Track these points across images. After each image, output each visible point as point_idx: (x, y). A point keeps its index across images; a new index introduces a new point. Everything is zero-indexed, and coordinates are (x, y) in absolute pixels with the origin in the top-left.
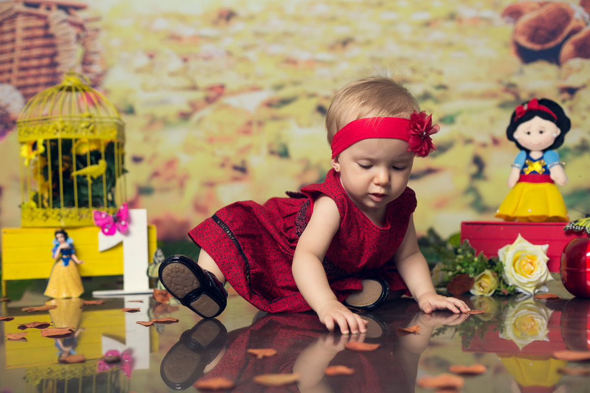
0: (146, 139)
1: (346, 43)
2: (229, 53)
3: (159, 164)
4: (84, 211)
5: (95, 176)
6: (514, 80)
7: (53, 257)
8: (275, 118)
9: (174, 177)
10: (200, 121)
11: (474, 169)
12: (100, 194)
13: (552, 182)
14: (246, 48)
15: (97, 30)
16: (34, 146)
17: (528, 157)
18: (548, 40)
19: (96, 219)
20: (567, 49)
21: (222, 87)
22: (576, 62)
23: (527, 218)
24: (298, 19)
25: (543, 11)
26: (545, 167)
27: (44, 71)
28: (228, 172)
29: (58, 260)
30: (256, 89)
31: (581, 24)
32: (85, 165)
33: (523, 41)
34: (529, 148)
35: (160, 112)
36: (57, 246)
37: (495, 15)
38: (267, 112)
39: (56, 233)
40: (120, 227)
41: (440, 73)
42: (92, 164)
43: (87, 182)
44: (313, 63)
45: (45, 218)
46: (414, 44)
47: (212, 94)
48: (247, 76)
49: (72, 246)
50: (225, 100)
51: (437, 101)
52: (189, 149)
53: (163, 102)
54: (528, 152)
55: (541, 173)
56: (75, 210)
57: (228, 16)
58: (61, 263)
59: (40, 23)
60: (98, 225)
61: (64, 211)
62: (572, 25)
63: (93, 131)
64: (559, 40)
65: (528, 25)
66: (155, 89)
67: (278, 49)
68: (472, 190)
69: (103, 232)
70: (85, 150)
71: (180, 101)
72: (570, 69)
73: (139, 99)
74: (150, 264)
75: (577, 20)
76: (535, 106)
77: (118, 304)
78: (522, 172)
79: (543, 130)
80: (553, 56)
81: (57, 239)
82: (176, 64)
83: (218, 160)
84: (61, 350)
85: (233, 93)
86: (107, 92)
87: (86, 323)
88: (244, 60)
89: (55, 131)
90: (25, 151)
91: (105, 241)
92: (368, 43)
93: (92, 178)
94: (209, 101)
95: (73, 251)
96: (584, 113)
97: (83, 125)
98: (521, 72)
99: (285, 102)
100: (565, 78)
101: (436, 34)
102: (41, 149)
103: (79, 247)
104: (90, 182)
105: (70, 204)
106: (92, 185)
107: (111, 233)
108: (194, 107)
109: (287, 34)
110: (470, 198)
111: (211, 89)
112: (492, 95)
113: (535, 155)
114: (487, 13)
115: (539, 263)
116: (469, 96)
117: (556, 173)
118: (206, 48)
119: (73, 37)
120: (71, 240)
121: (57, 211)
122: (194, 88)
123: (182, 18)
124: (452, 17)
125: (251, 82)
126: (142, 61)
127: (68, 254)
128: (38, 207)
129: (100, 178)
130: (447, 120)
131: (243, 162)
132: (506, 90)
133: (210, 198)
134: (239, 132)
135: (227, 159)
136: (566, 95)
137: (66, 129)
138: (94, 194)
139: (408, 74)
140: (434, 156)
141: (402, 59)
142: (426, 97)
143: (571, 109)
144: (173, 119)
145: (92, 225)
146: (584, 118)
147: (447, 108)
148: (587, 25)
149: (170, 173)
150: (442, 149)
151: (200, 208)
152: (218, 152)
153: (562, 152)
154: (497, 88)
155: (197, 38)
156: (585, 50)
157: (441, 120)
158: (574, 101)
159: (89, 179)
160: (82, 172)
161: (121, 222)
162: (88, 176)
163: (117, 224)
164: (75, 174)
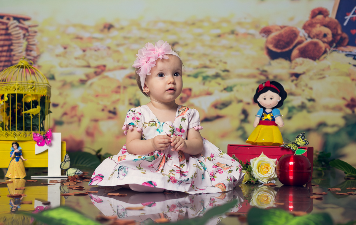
0: (60, 94)
1: (174, 44)
2: (109, 48)
3: (67, 108)
4: (28, 132)
5: (34, 115)
6: (266, 68)
7: (11, 157)
8: (133, 85)
9: (75, 115)
10: (91, 84)
11: (242, 117)
12: (37, 124)
13: (276, 125)
14: (118, 45)
15: (36, 32)
16: (2, 97)
17: (264, 112)
18: (285, 47)
19: (34, 137)
20: (295, 52)
21: (105, 66)
22: (300, 60)
23: (262, 143)
24: (148, 30)
25: (282, 31)
26: (272, 117)
27: (4, 54)
28: (106, 114)
29: (13, 158)
30: (123, 68)
31: (303, 39)
32: (29, 108)
33: (271, 47)
34: (265, 107)
35: (69, 79)
36: (13, 150)
37: (256, 32)
38: (129, 81)
39: (13, 144)
40: (47, 142)
41: (225, 63)
42: (33, 108)
43: (30, 117)
45: (6, 136)
46: (211, 47)
47: (99, 70)
48: (118, 61)
49: (21, 151)
50: (106, 74)
51: (223, 79)
52: (84, 100)
53: (71, 74)
54: (264, 109)
55: (270, 120)
56: (23, 132)
57: (109, 27)
58: (15, 160)
59: (4, 27)
60: (35, 140)
61: (17, 132)
62: (298, 39)
63: (34, 90)
64: (291, 47)
65: (274, 39)
66: (67, 66)
68: (241, 128)
69: (38, 144)
70: (29, 100)
71: (81, 74)
72: (297, 63)
73: (57, 71)
74: (62, 162)
75: (301, 37)
76: (269, 85)
77: (44, 183)
78: (261, 120)
79: (272, 97)
80: (287, 56)
81: (13, 147)
82: (79, 53)
83: (101, 107)
84: (12, 206)
85: (110, 70)
86: (39, 67)
87: (27, 193)
88: (117, 52)
89: (14, 90)
91: (39, 149)
92: (186, 45)
93: (33, 115)
94: (97, 74)
95: (21, 154)
96: (303, 88)
97: (29, 87)
98: (270, 64)
100: (294, 69)
101: (224, 42)
102: (6, 99)
103: (25, 151)
104: (32, 117)
105: (21, 129)
106: (32, 119)
107: (42, 145)
108: (88, 77)
109: (141, 38)
110: (240, 133)
111: (98, 67)
112: (254, 76)
113: (268, 111)
114: (252, 31)
115: (271, 168)
116: (241, 76)
117: (278, 120)
118: (96, 44)
119: (21, 35)
120: (20, 148)
121: (13, 132)
122: (89, 66)
123: (83, 27)
124: (233, 32)
125: (120, 64)
126: (60, 50)
127: (18, 155)
128: (3, 130)
129: (37, 115)
130: (228, 89)
131: (115, 108)
132: (261, 74)
133: (96, 128)
134: (113, 92)
135: (105, 107)
136: (294, 78)
137: (20, 89)
138: (34, 124)
139: (208, 63)
140: (221, 109)
141: (205, 55)
142: (217, 76)
143: (296, 85)
144: (76, 83)
145: (32, 140)
146: (303, 90)
147: (229, 82)
148: (306, 39)
149: (73, 113)
150: (225, 105)
151: (89, 134)
152: (101, 103)
153: (291, 109)
154: (256, 72)
155: (91, 39)
156: (305, 53)
157: (225, 89)
158: (298, 81)
159: (31, 115)
160: (27, 112)
161: (47, 139)
162: (31, 114)
163: (45, 140)
164: (24, 112)
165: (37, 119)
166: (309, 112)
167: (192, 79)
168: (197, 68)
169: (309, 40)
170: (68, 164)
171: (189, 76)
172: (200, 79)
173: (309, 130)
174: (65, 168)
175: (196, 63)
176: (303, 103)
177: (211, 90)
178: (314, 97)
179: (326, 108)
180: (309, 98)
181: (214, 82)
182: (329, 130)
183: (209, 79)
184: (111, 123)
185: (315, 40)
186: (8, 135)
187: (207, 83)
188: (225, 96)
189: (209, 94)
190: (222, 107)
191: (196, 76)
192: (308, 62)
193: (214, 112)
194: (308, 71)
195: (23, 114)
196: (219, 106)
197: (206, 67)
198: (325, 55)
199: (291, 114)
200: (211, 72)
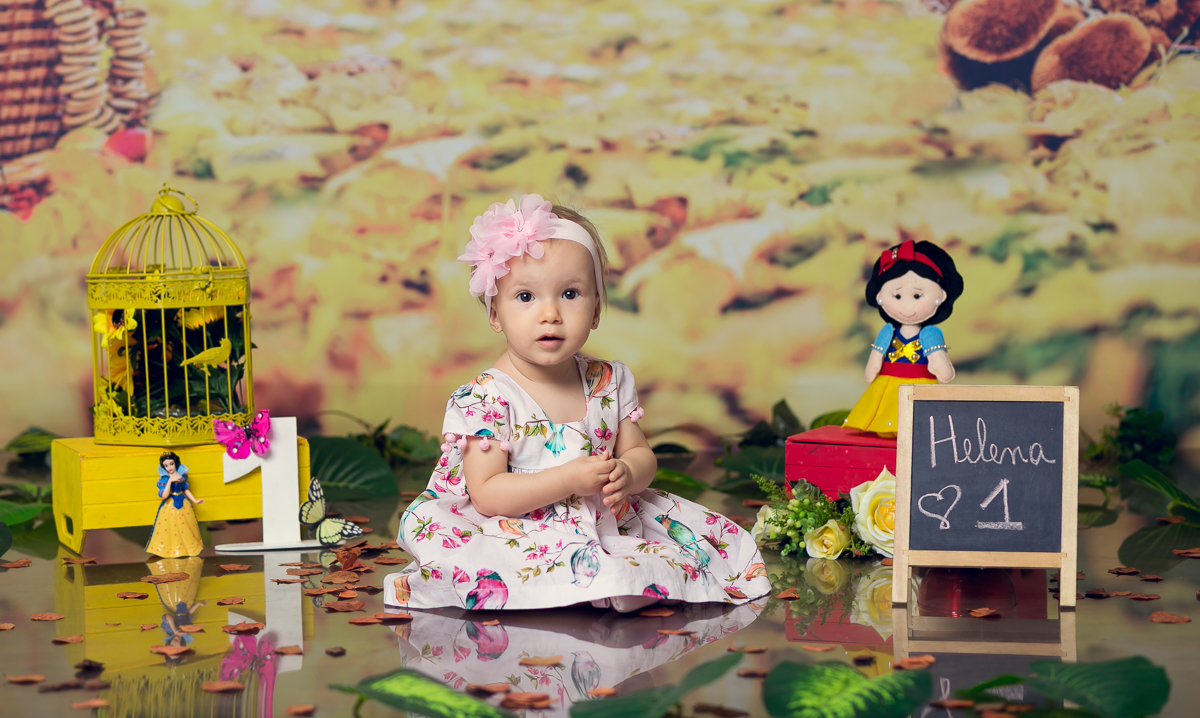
0: (235, 227)
1: (621, 46)
2: (397, 63)
4: (200, 420)
5: (215, 366)
6: (943, 120)
7: (161, 496)
8: (485, 189)
9: (291, 299)
10: (341, 191)
13: (931, 377)
14: (429, 53)
15: (141, 14)
16: (118, 317)
17: (897, 334)
18: (1009, 45)
19: (218, 433)
20: (1047, 61)
21: (384, 127)
22: (1064, 88)
26: (920, 352)
27: (35, 92)
28: (394, 292)
30: (449, 133)
31: (1078, 15)
33: (961, 46)
35: (263, 175)
36: (166, 478)
38: (469, 178)
39: (163, 459)
40: (257, 447)
41: (803, 106)
43: (204, 373)
44: (559, 82)
45: (138, 431)
46: (752, 50)
47: (366, 141)
48: (431, 110)
49: (185, 476)
50: (388, 154)
51: (796, 161)
52: (319, 246)
53: (268, 156)
55: (913, 362)
56: (186, 420)
60: (221, 443)
61: (171, 423)
62: (1058, 14)
63: (211, 296)
64: (1032, 43)
66: (253, 132)
67: (490, 56)
68: (859, 328)
69: (230, 453)
70: (198, 321)
71: (303, 154)
72: (1052, 100)
73: (221, 149)
74: (303, 503)
75: (1067, 7)
76: (909, 255)
77: (254, 563)
78: (886, 359)
79: (920, 293)
80: (1018, 76)
81: (163, 466)
82: (297, 83)
83: (377, 270)
84: (170, 634)
85: (402, 141)
88: (426, 75)
89: (155, 298)
90: (102, 323)
91: (233, 468)
92: (666, 46)
93: (210, 367)
94: (357, 154)
95: (187, 484)
96: (1075, 186)
97: (197, 286)
98: (959, 105)
99: (505, 158)
100: (1042, 119)
101: (797, 31)
102: (132, 324)
104: (208, 374)
106: (210, 379)
107: (242, 454)
108: (329, 165)
109: (508, 27)
111: (361, 131)
112: (904, 150)
113: (908, 332)
116: (857, 150)
117: (936, 362)
118: (352, 52)
119: (91, 24)
120: (183, 468)
121: (158, 422)
122: (330, 130)
125: (438, 119)
126: (231, 75)
127: (180, 490)
128: (126, 413)
130: (814, 196)
131: (424, 272)
132: (928, 141)
133: (361, 340)
134: (414, 215)
135: (392, 267)
136: (1042, 151)
137: (171, 295)
138: (213, 392)
139: (742, 108)
140: (789, 265)
141: (730, 79)
142: (774, 151)
143: (1050, 176)
144: (288, 189)
145: (211, 442)
146: (1076, 194)
147: (815, 173)
148: (1086, 15)
149: (283, 292)
150: (803, 251)
151: (340, 361)
152: (376, 254)
153: (1033, 260)
154: (910, 135)
155: (335, 32)
156: (1079, 65)
157: (802, 197)
158: (1057, 162)
159: (205, 369)
160: (194, 360)
161: (258, 437)
162: (205, 365)
163: (251, 440)
164: (185, 363)
165: (222, 376)
166: (1095, 268)
167: (687, 164)
168: (706, 125)
169: (1096, 17)
170: (318, 510)
171: (677, 153)
172: (716, 162)
173: (1094, 331)
174: (311, 520)
175: (702, 109)
176: (1074, 238)
177: (753, 200)
178: (1111, 215)
179: (1157, 253)
180: (1095, 219)
181: (763, 174)
182: (1166, 329)
183: (747, 163)
184: (414, 321)
185: (1117, 16)
186: (142, 430)
187: (740, 176)
188: (805, 222)
189: (747, 214)
190: (792, 257)
191: (701, 154)
192: (1092, 94)
193: (767, 278)
194: (1092, 124)
195: (183, 368)
196: (782, 255)
197: (734, 121)
198: (1152, 69)
199: (1031, 276)
200: (752, 139)
